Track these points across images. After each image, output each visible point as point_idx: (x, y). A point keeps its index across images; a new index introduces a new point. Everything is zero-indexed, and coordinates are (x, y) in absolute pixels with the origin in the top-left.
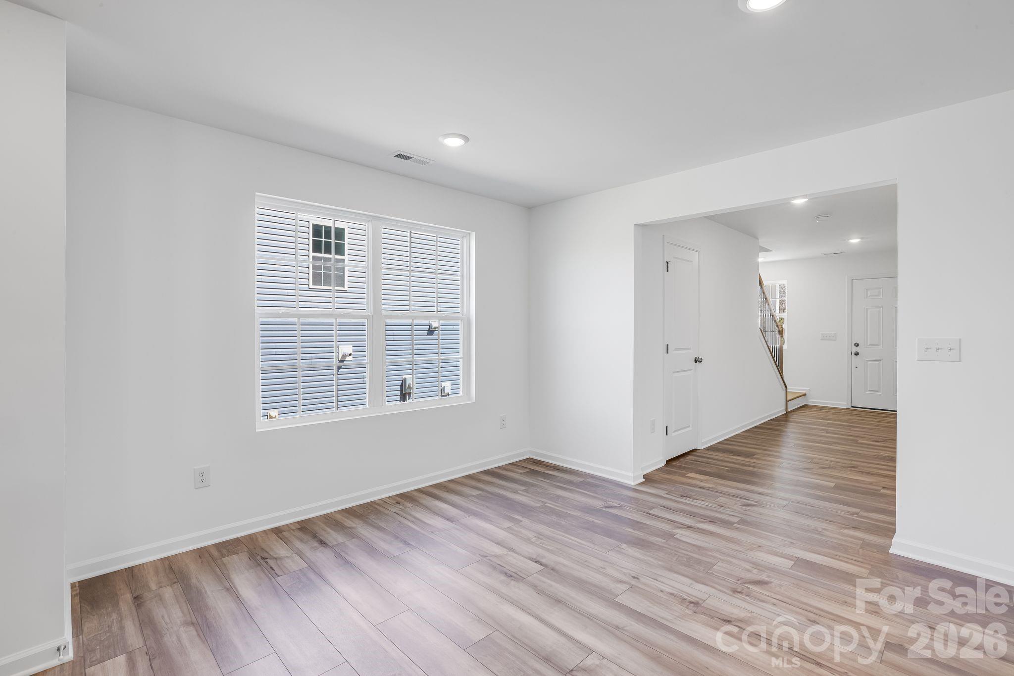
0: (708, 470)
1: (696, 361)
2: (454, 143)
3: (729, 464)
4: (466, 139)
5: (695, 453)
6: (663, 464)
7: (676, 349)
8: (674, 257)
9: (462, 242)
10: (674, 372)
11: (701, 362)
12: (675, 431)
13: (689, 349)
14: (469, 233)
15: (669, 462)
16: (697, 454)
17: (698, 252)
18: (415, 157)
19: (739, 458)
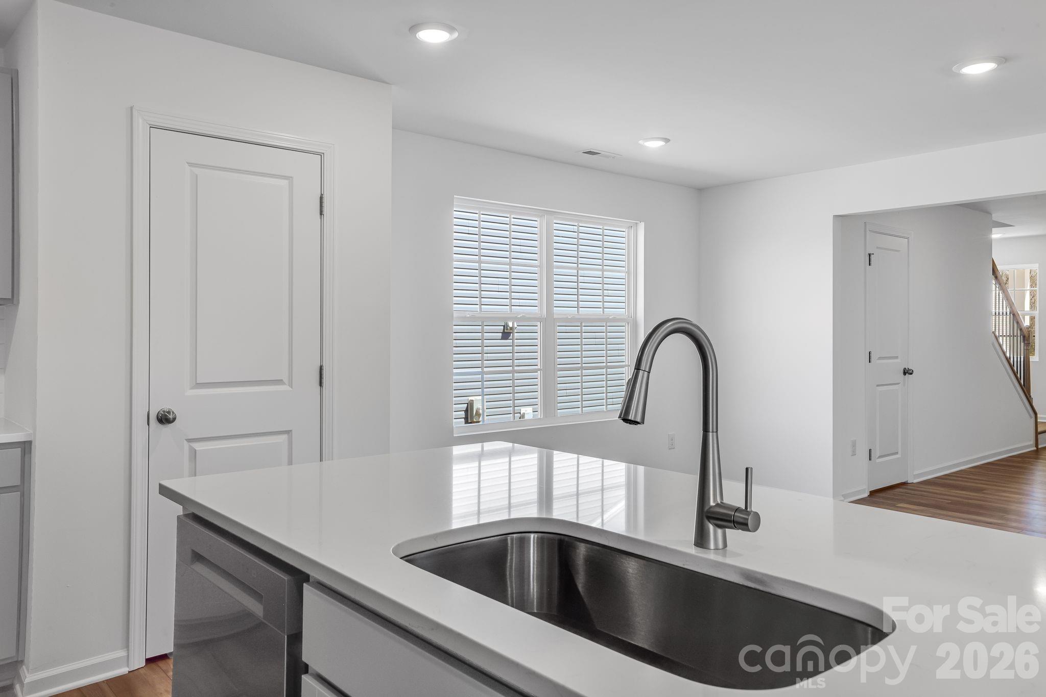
0: (922, 501)
1: (905, 373)
2: (655, 145)
3: (950, 498)
4: (667, 140)
5: (905, 486)
6: (866, 495)
7: (880, 358)
8: (877, 248)
9: (628, 233)
10: (878, 386)
11: (911, 374)
12: (880, 457)
13: (897, 357)
14: (636, 223)
15: (873, 493)
16: (909, 487)
17: (908, 238)
18: (603, 153)
19: (964, 492)
